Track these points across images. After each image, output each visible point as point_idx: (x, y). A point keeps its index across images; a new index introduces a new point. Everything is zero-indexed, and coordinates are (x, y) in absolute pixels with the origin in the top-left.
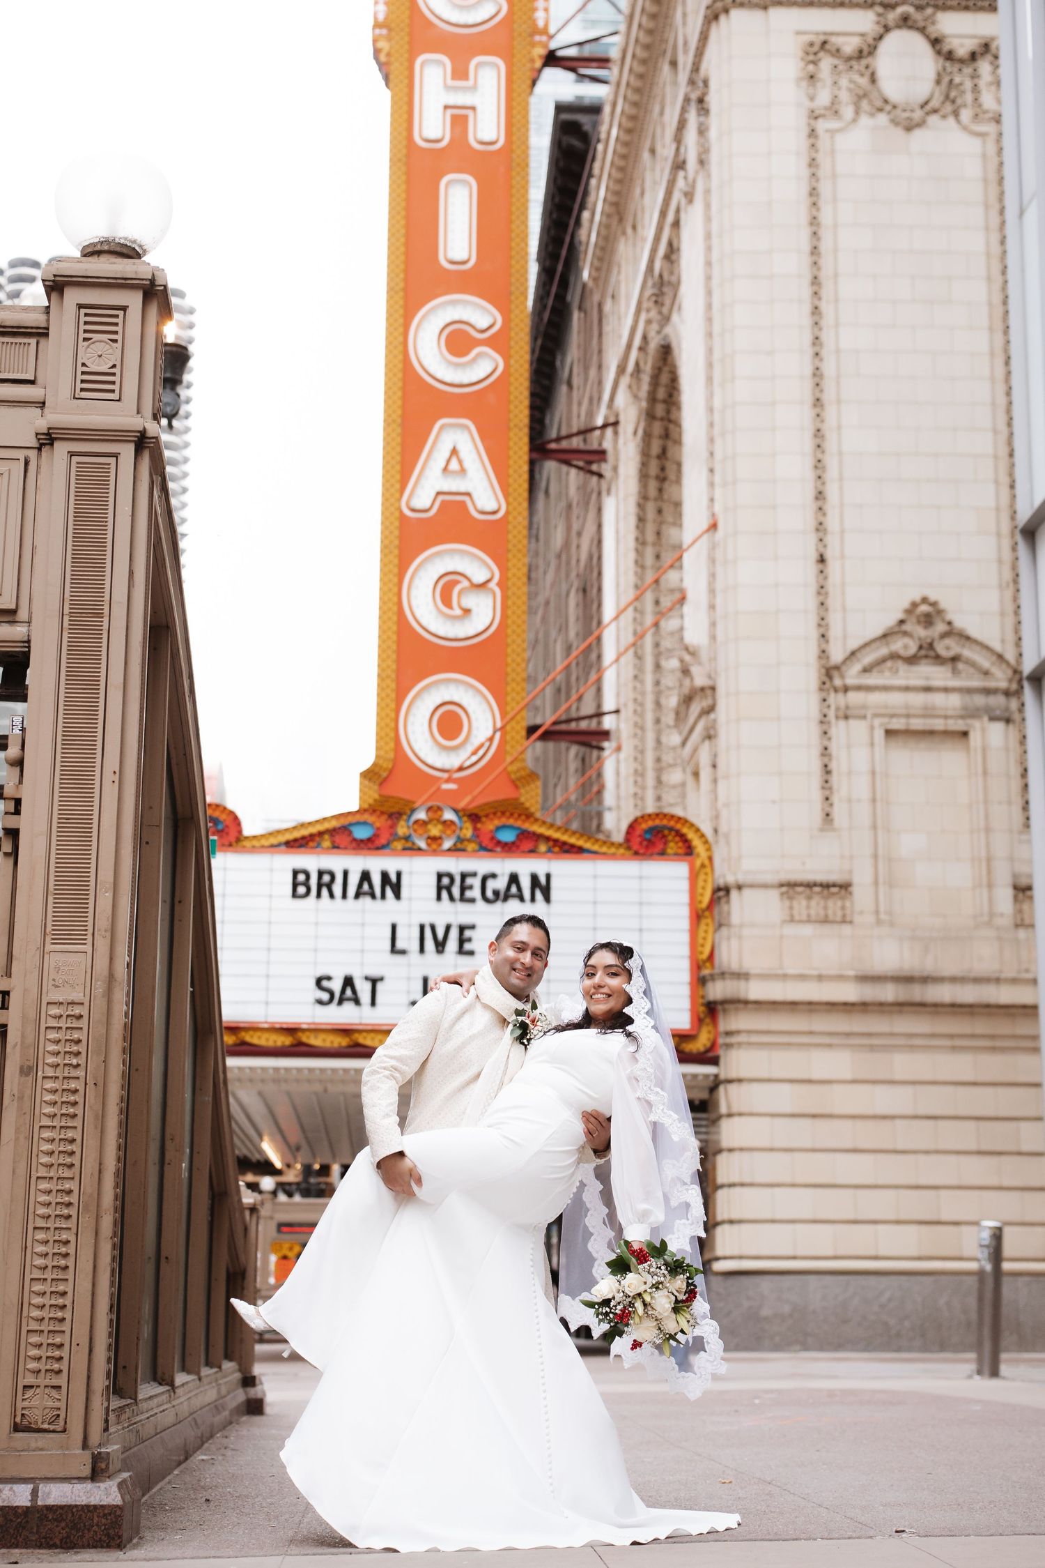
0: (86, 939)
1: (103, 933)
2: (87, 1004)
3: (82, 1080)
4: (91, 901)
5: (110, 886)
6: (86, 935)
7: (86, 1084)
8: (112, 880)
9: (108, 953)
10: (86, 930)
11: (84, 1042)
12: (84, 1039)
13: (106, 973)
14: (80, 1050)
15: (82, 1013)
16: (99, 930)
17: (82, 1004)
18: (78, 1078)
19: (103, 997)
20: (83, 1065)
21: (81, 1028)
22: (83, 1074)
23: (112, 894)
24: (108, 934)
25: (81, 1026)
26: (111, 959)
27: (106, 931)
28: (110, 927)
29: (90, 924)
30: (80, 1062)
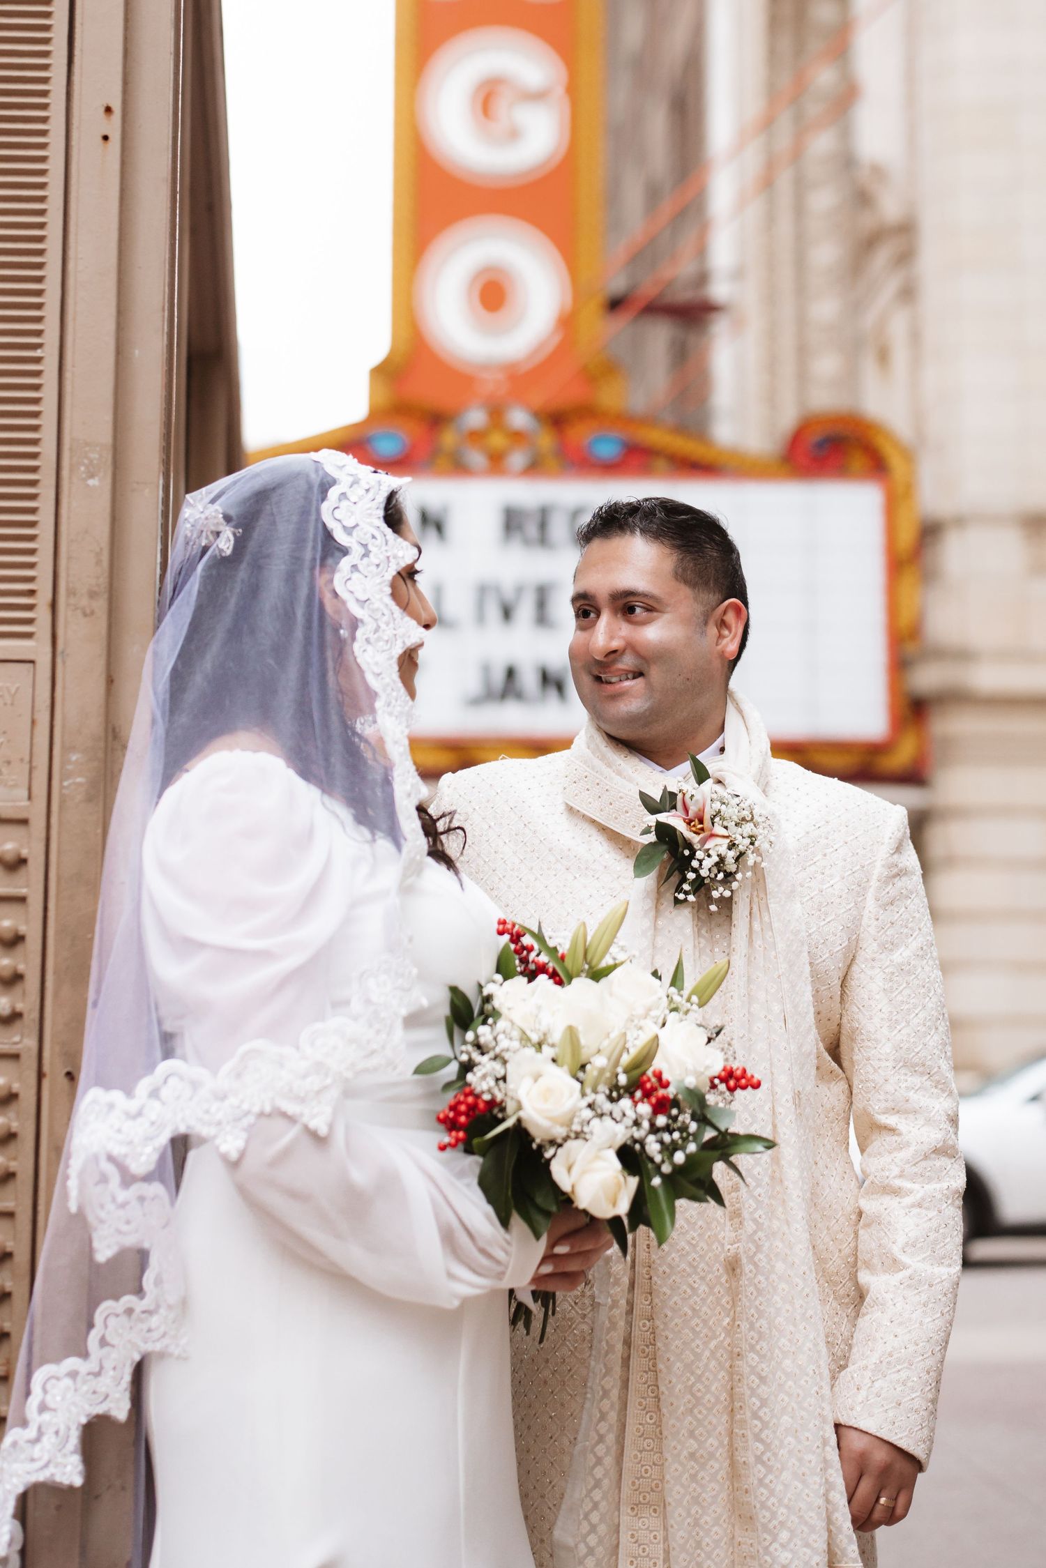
0: (30, 621)
1: (84, 602)
2: (38, 823)
3: (29, 1063)
4: (45, 505)
5: (101, 455)
6: (30, 607)
7: (40, 1075)
8: (106, 437)
9: (100, 664)
10: (32, 593)
11: (33, 943)
12: (32, 930)
13: (95, 724)
14: (21, 968)
15: (25, 853)
16: (71, 592)
17: (24, 822)
18: (15, 1057)
19: (89, 799)
20: (31, 1016)
21: (22, 900)
22: (32, 1043)
23: (109, 480)
24: (100, 605)
25: (23, 891)
26: (110, 681)
27: (92, 595)
28: (104, 581)
29: (43, 573)
30: (20, 1007)
